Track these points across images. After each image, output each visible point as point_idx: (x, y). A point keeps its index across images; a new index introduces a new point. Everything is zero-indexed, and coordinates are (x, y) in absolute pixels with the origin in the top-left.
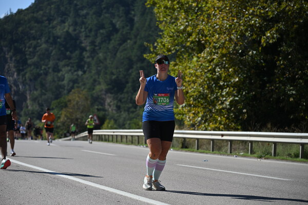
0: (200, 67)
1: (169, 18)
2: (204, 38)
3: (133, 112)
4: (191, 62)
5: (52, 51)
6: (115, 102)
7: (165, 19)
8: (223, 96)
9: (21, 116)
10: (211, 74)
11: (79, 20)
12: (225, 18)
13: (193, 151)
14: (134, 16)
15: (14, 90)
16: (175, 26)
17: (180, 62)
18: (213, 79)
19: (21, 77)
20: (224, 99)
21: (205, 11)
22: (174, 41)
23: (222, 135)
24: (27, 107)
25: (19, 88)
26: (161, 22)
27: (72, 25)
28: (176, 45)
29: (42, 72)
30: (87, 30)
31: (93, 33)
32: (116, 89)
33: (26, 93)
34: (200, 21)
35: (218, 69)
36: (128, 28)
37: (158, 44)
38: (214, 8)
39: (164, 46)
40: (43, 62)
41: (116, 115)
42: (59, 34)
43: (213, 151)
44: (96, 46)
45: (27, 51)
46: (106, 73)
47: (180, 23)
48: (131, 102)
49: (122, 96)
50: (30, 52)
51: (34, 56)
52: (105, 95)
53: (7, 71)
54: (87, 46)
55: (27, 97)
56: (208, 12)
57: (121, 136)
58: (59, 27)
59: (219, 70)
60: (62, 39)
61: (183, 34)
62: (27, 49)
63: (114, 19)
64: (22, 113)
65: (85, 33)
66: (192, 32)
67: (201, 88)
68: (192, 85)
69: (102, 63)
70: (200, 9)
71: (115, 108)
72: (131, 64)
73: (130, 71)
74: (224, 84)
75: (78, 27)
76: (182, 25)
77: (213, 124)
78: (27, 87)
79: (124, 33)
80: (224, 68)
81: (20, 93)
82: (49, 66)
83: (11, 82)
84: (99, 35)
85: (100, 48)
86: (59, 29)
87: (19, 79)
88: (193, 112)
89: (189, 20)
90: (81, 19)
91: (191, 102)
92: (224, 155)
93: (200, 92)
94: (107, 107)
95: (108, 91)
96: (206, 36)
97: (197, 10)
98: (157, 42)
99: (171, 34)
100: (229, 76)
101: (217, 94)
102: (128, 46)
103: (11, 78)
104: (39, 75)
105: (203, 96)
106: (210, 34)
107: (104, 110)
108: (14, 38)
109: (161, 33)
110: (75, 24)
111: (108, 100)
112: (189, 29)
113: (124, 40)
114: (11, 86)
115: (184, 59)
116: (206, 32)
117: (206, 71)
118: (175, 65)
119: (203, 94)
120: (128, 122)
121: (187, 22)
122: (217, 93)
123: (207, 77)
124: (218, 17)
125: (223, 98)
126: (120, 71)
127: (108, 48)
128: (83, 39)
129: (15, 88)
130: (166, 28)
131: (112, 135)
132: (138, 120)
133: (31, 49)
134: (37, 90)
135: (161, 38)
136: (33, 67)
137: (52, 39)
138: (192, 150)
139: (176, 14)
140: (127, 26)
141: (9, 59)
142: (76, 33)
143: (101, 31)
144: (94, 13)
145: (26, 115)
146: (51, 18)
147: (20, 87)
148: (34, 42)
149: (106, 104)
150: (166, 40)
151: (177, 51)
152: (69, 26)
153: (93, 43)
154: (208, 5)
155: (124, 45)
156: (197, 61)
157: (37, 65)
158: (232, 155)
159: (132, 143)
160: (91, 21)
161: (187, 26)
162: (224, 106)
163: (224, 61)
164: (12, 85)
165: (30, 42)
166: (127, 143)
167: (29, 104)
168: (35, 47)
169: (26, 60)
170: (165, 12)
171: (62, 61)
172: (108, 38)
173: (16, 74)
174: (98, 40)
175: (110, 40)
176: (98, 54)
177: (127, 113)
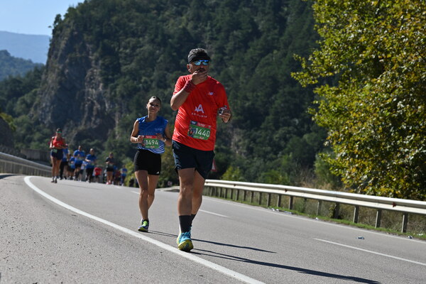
0: (373, 98)
1: (334, 20)
2: (383, 55)
3: (271, 160)
4: (362, 91)
5: (159, 55)
6: (246, 141)
7: (328, 21)
8: (405, 146)
9: (103, 149)
10: (389, 111)
11: (203, 13)
12: (420, 28)
13: (348, 224)
14: (287, 14)
15: (97, 109)
16: (343, 33)
17: (346, 88)
18: (392, 119)
19: (108, 90)
20: (406, 150)
21: (390, 15)
22: (339, 55)
23: (395, 204)
24: (114, 136)
25: (105, 108)
26: (322, 25)
27: (192, 20)
28: (341, 63)
29: (141, 85)
30: (214, 30)
31: (222, 34)
32: (248, 122)
33: (114, 116)
34: (380, 28)
35: (400, 104)
36: (276, 31)
37: (314, 59)
38: (404, 10)
39: (323, 62)
40: (143, 72)
41: (246, 162)
42: (172, 31)
43: (378, 226)
44: (225, 54)
45: (121, 53)
46: (236, 97)
47: (350, 29)
48: (269, 145)
49: (258, 133)
50: (126, 54)
51: (132, 61)
52: (232, 130)
53: (88, 79)
54: (211, 53)
55: (114, 122)
56: (395, 16)
57: (245, 191)
58: (172, 21)
59: (402, 106)
60: (176, 40)
61: (353, 47)
62: (121, 50)
63: (256, 16)
64: (106, 145)
65: (210, 33)
66: (367, 44)
67: (373, 131)
68: (360, 125)
69: (232, 80)
70: (383, 10)
71: (245, 151)
72: (275, 86)
73: (273, 98)
74: (408, 129)
75: (201, 24)
76: (352, 32)
77: (385, 187)
78: (117, 107)
79: (269, 38)
80: (410, 103)
81: (106, 114)
82: (152, 78)
83: (94, 97)
84: (231, 37)
85: (231, 58)
86: (173, 25)
87: (106, 92)
88: (357, 165)
89: (363, 26)
90: (206, 12)
91: (356, 151)
92: (394, 234)
93: (371, 137)
94: (233, 148)
95: (237, 124)
96: (387, 53)
97: (379, 12)
98: (313, 55)
99: (335, 45)
100: (417, 116)
101: (396, 142)
102: (274, 59)
103: (94, 90)
104: (136, 90)
105: (374, 143)
106: (394, 50)
107: (228, 152)
108: (104, 32)
109: (320, 42)
110: (197, 18)
111: (236, 138)
112: (362, 39)
113: (268, 50)
114: (93, 103)
115: (351, 86)
116: (387, 46)
117: (382, 105)
118: (338, 92)
119: (374, 141)
120: (263, 174)
121: (361, 28)
122: (396, 140)
123: (382, 114)
124: (409, 25)
125: (404, 149)
126: (257, 96)
127: (243, 59)
128: (206, 42)
129: (99, 106)
130: (327, 34)
131: (232, 189)
132: (277, 172)
133: (128, 51)
134: (130, 112)
135: (320, 49)
136: (128, 77)
137: (160, 37)
138: (347, 222)
139: (346, 15)
140: (275, 28)
141: (93, 62)
142: (197, 31)
143: (235, 32)
144: (227, 5)
145: (111, 148)
146: (162, 6)
147: (107, 105)
148: (133, 41)
149: (232, 143)
150: (327, 54)
151: (342, 72)
152: (188, 20)
153: (221, 50)
154: (395, 6)
155: (267, 57)
156: (371, 90)
157: (135, 75)
158: (406, 236)
159: (260, 203)
160: (222, 16)
161: (359, 35)
162: (406, 161)
163: (411, 92)
164: (95, 101)
165: (128, 40)
166: (252, 203)
167: (117, 133)
168: (134, 48)
169: (119, 65)
170: (330, 11)
171: (172, 73)
172: (244, 44)
173: (101, 85)
174: (230, 46)
175: (247, 47)
176: (226, 66)
177: (262, 160)
